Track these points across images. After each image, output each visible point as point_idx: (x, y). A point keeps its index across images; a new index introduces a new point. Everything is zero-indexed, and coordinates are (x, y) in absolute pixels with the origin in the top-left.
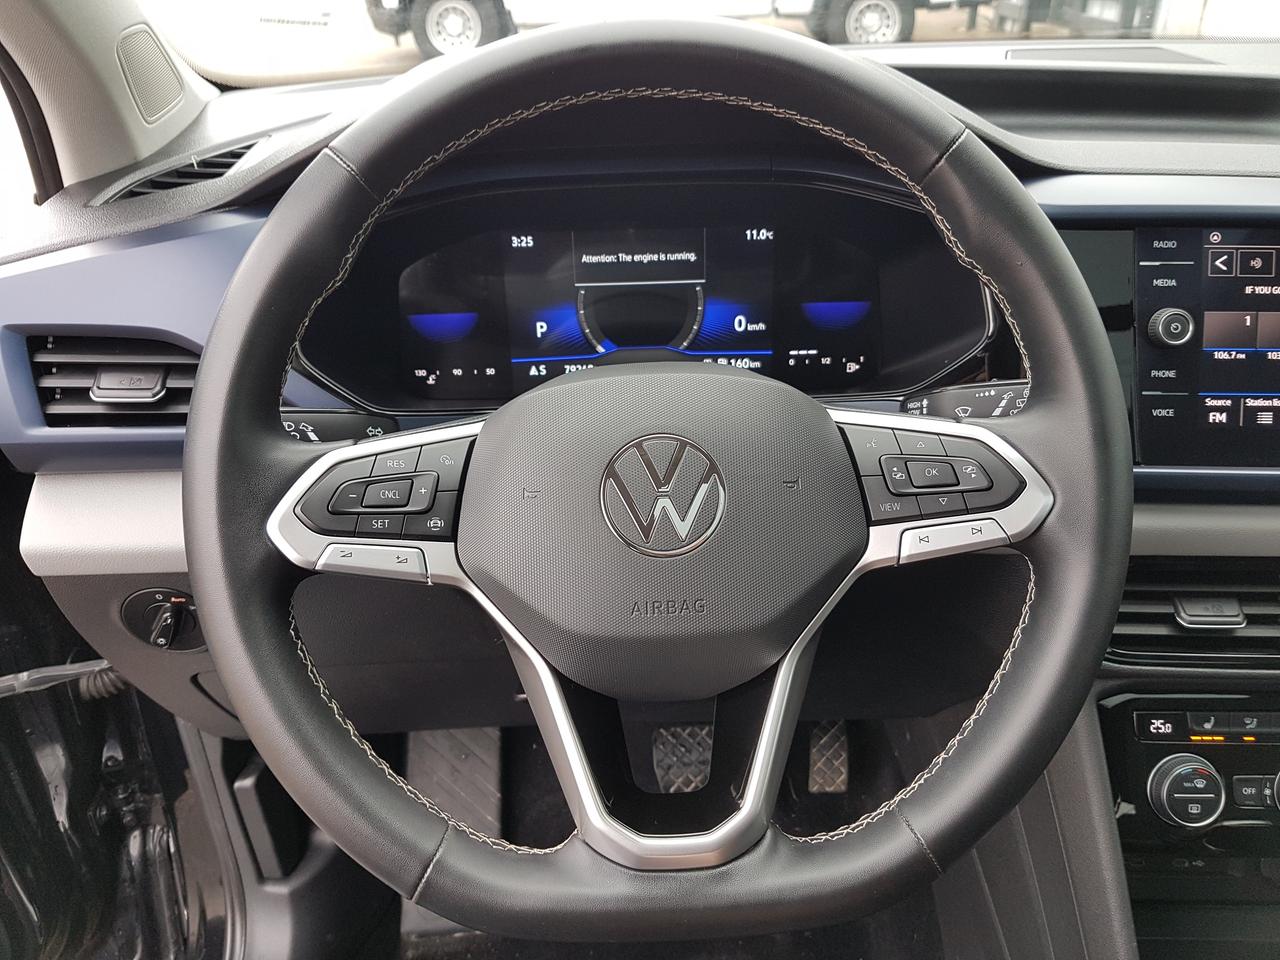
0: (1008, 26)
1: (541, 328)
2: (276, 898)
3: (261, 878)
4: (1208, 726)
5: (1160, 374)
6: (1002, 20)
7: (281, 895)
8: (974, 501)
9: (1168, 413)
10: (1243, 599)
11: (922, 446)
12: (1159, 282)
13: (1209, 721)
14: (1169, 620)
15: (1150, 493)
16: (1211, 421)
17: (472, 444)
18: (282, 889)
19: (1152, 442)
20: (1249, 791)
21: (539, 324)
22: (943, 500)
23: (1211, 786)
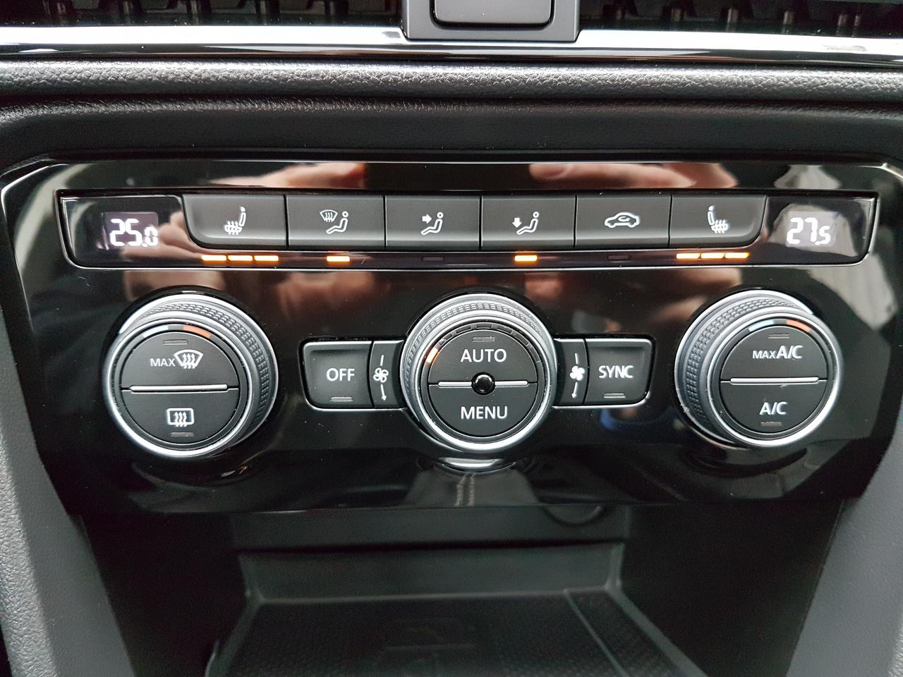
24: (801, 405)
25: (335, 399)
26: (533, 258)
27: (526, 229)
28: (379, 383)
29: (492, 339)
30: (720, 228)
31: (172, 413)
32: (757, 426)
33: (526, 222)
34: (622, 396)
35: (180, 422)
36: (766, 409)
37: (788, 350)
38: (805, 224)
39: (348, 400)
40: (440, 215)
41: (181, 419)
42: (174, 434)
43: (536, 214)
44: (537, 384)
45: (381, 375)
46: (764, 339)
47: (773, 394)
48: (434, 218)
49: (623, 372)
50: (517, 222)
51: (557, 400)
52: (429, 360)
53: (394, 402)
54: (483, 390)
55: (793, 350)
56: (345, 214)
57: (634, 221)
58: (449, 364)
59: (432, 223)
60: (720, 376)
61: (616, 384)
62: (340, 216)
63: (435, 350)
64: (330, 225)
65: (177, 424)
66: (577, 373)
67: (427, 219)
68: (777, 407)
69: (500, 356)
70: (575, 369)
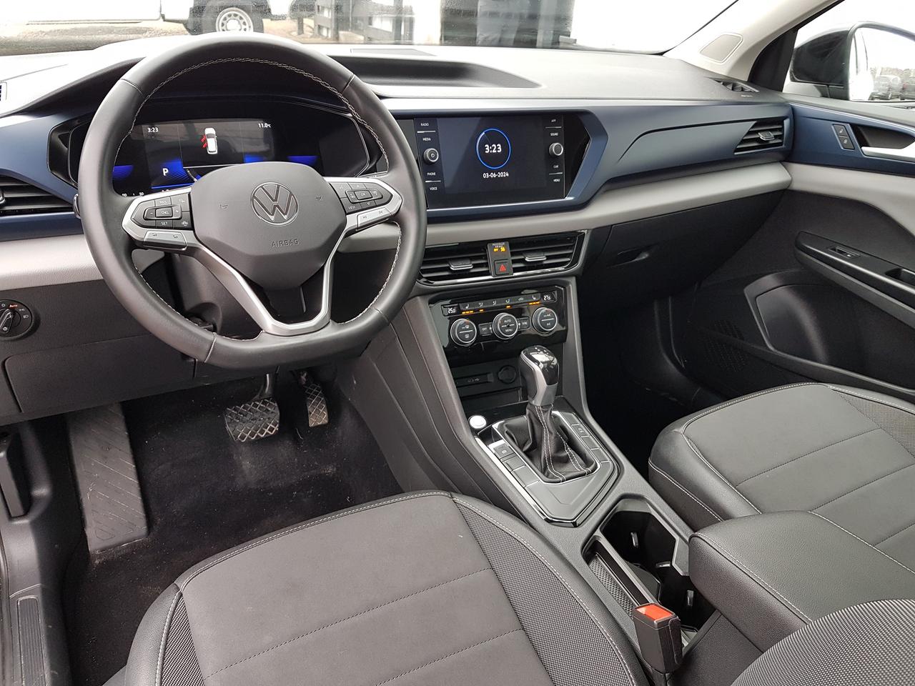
0: (324, 32)
1: (165, 171)
2: (21, 527)
3: (11, 518)
4: (467, 308)
5: (430, 174)
6: (320, 27)
7: (26, 524)
8: (378, 202)
9: (435, 188)
10: (471, 259)
11: (358, 187)
12: (425, 139)
13: (467, 306)
14: (448, 269)
15: (433, 220)
17: (189, 195)
18: (25, 521)
19: (432, 199)
20: (484, 329)
21: (164, 169)
22: (368, 203)
23: (471, 327)
26: (509, 307)
27: (508, 302)
32: (547, 327)
36: (548, 324)
41: (467, 337)
47: (548, 322)
52: (500, 324)
55: (549, 315)
58: (502, 323)
63: (500, 322)
68: (550, 324)
69: (510, 321)
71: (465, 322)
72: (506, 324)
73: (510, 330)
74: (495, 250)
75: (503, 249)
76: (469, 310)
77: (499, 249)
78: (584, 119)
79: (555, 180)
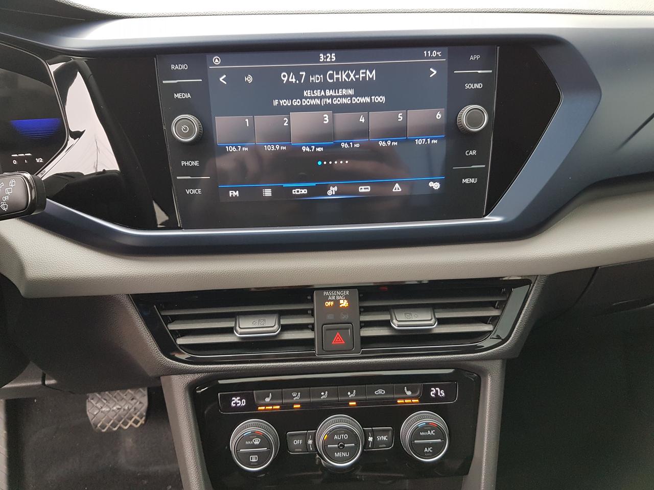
4: (268, 400)
5: (188, 163)
9: (197, 191)
12: (178, 95)
13: (268, 397)
16: (230, 196)
20: (297, 442)
23: (264, 443)
24: (437, 449)
25: (296, 450)
26: (354, 403)
27: (352, 395)
28: (309, 444)
29: (343, 432)
30: (409, 393)
31: (252, 458)
32: (424, 455)
33: (351, 393)
34: (385, 446)
35: (254, 460)
36: (426, 450)
37: (430, 432)
38: (436, 390)
39: (301, 450)
40: (326, 392)
41: (254, 459)
42: (252, 464)
43: (354, 391)
44: (357, 445)
45: (310, 442)
46: (423, 429)
47: (428, 445)
48: (325, 393)
49: (385, 438)
50: (349, 393)
51: (364, 448)
52: (325, 438)
53: (314, 450)
54: (342, 448)
55: (432, 432)
56: (299, 393)
57: (383, 392)
58: (330, 439)
59: (324, 395)
60: (411, 441)
61: (382, 442)
62: (298, 394)
63: (326, 436)
64: (295, 397)
65: (253, 460)
66: (370, 439)
67: (323, 394)
68: (429, 449)
69: (346, 437)
70: (370, 438)
71: (253, 432)
72: (337, 442)
73: (345, 454)
74: (328, 304)
75: (344, 303)
76: (272, 405)
77: (337, 302)
78: (547, 55)
79: (466, 181)
